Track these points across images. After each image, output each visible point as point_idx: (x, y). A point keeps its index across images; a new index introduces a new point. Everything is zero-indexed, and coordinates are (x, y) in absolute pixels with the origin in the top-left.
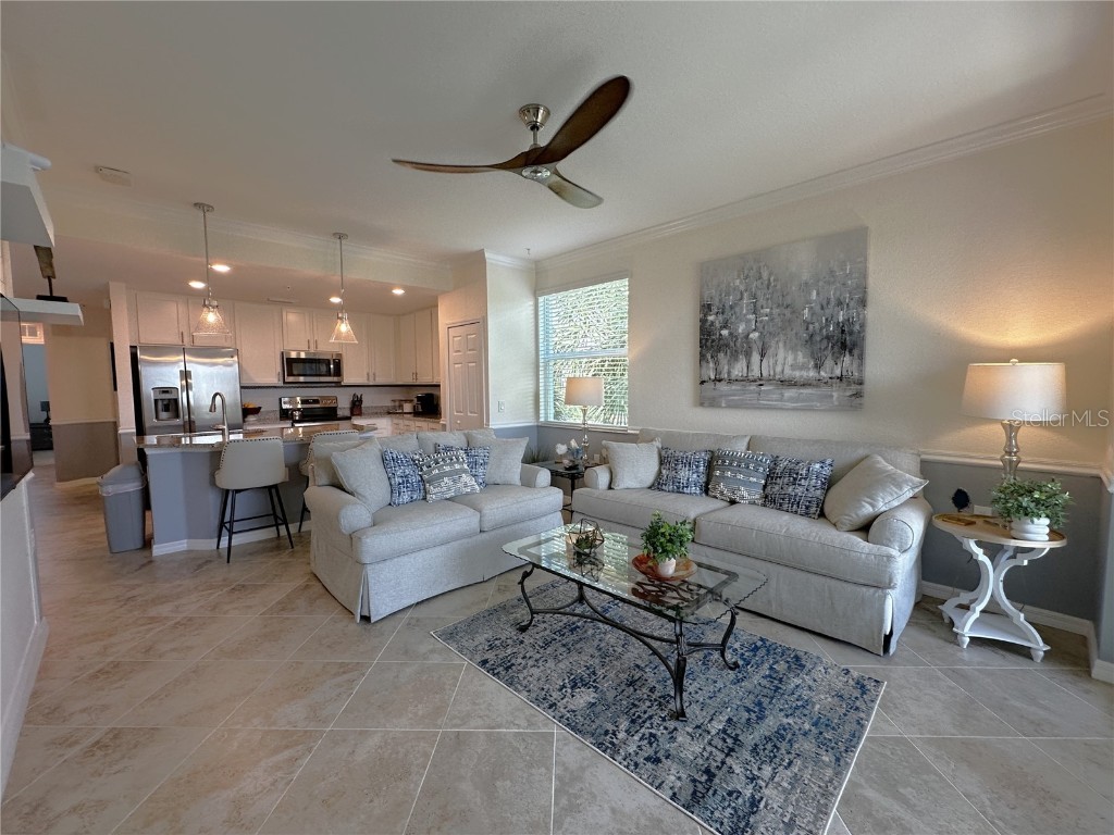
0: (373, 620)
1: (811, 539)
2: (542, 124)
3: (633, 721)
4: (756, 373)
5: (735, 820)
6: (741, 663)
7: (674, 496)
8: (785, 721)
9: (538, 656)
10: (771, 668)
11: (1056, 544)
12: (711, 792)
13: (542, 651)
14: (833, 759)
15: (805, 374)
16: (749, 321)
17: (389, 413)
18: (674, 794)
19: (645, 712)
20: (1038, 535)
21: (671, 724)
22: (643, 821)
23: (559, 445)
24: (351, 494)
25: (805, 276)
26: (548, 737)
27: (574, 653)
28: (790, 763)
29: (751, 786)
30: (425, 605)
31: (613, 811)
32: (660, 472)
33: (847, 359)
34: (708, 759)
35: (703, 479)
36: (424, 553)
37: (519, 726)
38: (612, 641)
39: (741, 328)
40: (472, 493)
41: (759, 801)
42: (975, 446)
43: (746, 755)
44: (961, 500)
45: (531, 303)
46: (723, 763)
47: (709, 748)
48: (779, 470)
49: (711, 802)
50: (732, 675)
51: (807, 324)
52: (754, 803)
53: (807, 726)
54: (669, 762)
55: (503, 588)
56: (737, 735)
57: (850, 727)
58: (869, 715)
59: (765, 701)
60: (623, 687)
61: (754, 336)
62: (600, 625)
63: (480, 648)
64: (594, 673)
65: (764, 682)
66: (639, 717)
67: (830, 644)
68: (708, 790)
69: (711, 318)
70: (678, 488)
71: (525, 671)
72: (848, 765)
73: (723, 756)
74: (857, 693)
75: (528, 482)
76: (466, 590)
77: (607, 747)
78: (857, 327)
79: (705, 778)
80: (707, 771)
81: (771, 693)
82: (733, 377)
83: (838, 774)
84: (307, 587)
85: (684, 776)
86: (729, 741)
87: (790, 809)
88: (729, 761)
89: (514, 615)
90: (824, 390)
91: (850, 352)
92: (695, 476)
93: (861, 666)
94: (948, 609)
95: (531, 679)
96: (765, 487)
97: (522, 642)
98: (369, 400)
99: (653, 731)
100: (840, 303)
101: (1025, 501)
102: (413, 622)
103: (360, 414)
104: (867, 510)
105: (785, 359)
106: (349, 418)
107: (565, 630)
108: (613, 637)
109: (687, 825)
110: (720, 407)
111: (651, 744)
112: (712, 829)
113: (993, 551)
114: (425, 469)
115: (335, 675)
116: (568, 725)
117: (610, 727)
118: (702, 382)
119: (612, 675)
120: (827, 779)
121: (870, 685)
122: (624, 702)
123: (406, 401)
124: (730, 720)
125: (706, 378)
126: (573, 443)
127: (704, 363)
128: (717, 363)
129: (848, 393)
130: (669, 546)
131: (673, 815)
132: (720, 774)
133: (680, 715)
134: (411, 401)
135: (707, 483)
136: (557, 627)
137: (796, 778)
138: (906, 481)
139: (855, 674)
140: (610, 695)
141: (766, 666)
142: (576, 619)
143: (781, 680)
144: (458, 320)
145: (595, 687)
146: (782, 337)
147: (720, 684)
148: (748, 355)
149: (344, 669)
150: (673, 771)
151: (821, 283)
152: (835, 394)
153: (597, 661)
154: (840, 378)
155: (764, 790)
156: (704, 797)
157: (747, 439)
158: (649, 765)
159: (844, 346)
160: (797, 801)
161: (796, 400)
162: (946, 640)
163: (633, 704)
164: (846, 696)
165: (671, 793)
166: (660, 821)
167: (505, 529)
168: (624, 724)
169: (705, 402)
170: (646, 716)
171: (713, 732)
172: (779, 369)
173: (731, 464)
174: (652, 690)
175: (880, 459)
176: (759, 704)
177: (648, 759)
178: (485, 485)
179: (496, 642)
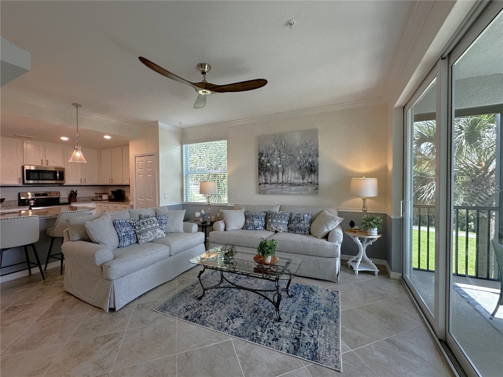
0: (117, 309)
1: (310, 242)
2: (208, 72)
3: (262, 327)
4: (281, 181)
5: (312, 353)
6: (293, 294)
7: (253, 231)
8: (315, 312)
9: (211, 309)
10: (304, 294)
11: (379, 236)
12: (300, 345)
13: (212, 306)
14: (334, 322)
15: (299, 181)
16: (277, 160)
17: (93, 200)
18: (288, 350)
19: (265, 322)
20: (375, 234)
21: (277, 324)
22: (280, 365)
23: (197, 213)
24: (98, 243)
25: (298, 144)
26: (229, 343)
27: (227, 304)
28: (322, 327)
29: (312, 339)
30: (143, 297)
31: (267, 365)
32: (246, 222)
33: (313, 175)
34: (294, 333)
35: (264, 224)
36: (143, 270)
37: (214, 342)
38: (241, 296)
39: (275, 163)
40: (162, 238)
41: (317, 344)
42: (354, 205)
43: (307, 328)
44: (352, 224)
45: (180, 147)
46: (300, 333)
47: (293, 329)
48: (293, 217)
49: (302, 349)
50: (291, 300)
51: (299, 162)
52: (316, 345)
53: (322, 312)
54: (281, 339)
55: (182, 282)
56: (301, 322)
57: (335, 310)
58: (339, 304)
59: (306, 307)
60: (253, 314)
61: (280, 166)
62: (233, 290)
63: (182, 311)
64: (239, 311)
65: (303, 300)
66: (264, 324)
67: (319, 281)
68: (299, 345)
69: (263, 158)
70: (254, 228)
71: (208, 317)
72: (339, 322)
73: (299, 331)
74: (333, 297)
75: (187, 231)
76: (163, 286)
77: (256, 340)
78: (316, 164)
79: (296, 341)
80: (296, 338)
81: (307, 303)
82: (272, 182)
83: (337, 326)
84: (64, 300)
85: (289, 343)
86: (299, 324)
87: (328, 343)
88: (302, 332)
89: (193, 293)
90: (305, 187)
91: (314, 173)
92: (261, 222)
93: (331, 287)
94: (350, 263)
95: (212, 320)
96: (288, 225)
97: (201, 304)
98: (81, 193)
99: (271, 328)
100: (310, 155)
101: (371, 223)
102: (141, 306)
103: (75, 201)
104: (326, 230)
105: (291, 175)
106: (69, 203)
107: (219, 295)
108: (241, 294)
109: (296, 361)
110: (267, 194)
111: (272, 334)
112: (306, 359)
113: (362, 240)
114: (137, 227)
115: (104, 343)
116: (236, 335)
117: (254, 331)
118: (260, 184)
119: (246, 310)
120: (335, 329)
121: (336, 293)
122: (256, 320)
123: (104, 194)
124: (297, 317)
125: (261, 183)
126: (203, 212)
127: (260, 177)
128: (265, 176)
129: (314, 188)
130: (270, 251)
131: (290, 359)
132: (301, 338)
133: (279, 320)
134: (107, 194)
135: (265, 225)
136: (215, 294)
137: (325, 332)
138: (337, 219)
139: (330, 291)
140: (249, 318)
141: (302, 294)
142: (222, 289)
143: (308, 298)
144: (140, 153)
145: (241, 317)
146: (290, 167)
147: (288, 304)
148: (278, 173)
149: (108, 338)
150: (284, 342)
151: (303, 148)
152: (309, 189)
153: (238, 305)
154: (311, 183)
155: (317, 339)
156: (298, 348)
157: (279, 207)
158: (275, 342)
159: (312, 171)
160: (329, 340)
161: (296, 191)
162: (351, 273)
163: (259, 320)
164: (330, 299)
165: (286, 350)
166: (286, 362)
167: (181, 254)
168: (259, 329)
169: (261, 192)
170: (266, 323)
171: (293, 323)
172: (289, 179)
173: (275, 217)
174: (265, 312)
175: (327, 212)
176: (304, 308)
177: (273, 340)
178: (166, 233)
179: (189, 307)
